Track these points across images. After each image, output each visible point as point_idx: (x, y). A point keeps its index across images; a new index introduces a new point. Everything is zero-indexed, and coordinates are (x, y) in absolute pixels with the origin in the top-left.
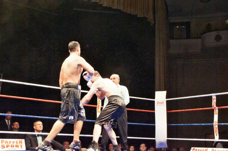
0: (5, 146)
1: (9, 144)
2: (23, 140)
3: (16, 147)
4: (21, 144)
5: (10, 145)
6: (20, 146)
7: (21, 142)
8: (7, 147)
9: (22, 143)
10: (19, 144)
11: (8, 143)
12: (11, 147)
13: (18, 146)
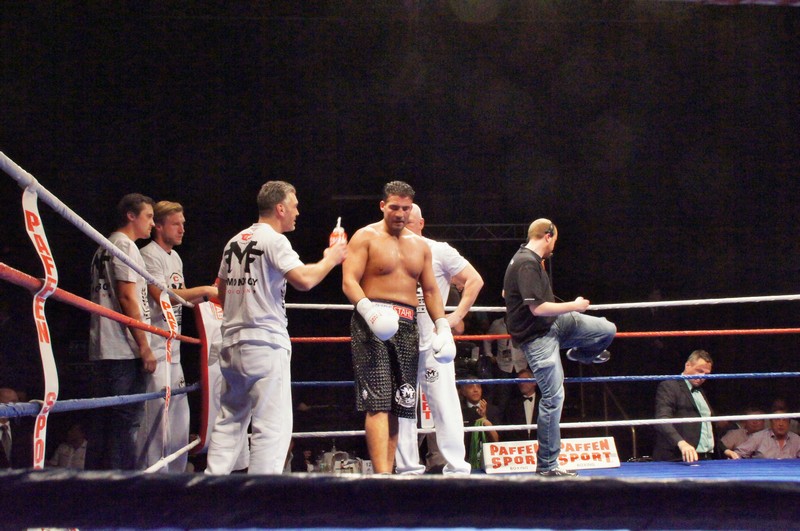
0: (568, 457)
1: (576, 452)
2: (611, 440)
3: (595, 457)
4: (605, 451)
5: (579, 454)
6: (603, 458)
7: (605, 445)
8: (573, 459)
9: (608, 448)
10: (600, 452)
11: (573, 450)
12: (583, 458)
13: (599, 456)
